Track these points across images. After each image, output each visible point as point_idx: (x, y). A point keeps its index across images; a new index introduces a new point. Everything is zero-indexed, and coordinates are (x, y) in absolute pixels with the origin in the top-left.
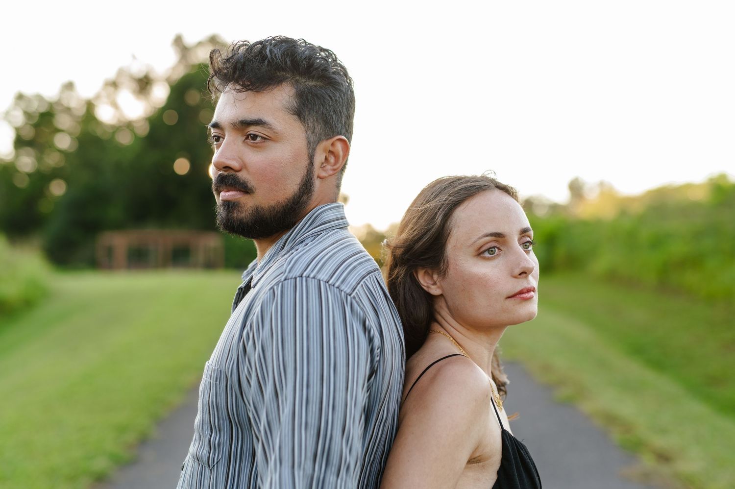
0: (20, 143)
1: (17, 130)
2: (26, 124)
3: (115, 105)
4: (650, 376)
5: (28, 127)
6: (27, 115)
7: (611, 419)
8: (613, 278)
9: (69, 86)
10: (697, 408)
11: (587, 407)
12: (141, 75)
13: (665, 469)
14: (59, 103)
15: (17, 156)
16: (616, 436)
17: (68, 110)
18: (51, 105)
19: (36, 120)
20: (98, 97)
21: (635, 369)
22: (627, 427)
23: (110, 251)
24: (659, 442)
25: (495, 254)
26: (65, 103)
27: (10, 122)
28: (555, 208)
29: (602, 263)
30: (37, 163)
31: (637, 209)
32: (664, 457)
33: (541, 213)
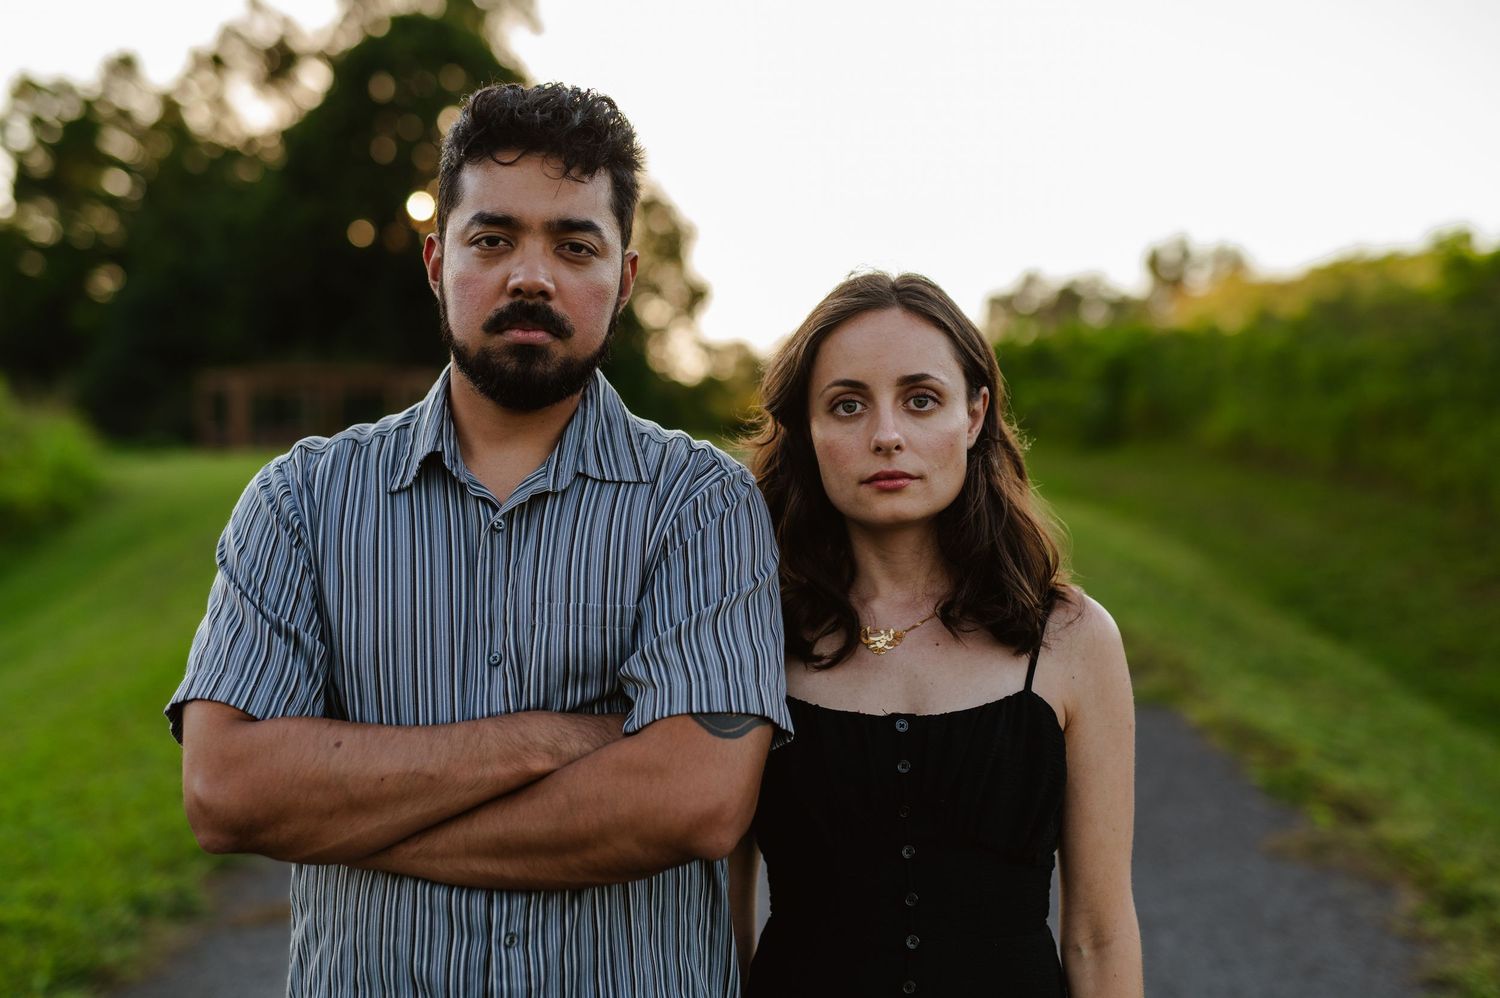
0: (25, 186)
1: (19, 155)
2: (39, 145)
3: (219, 104)
4: (1322, 649)
5: (41, 152)
6: (42, 126)
7: (1245, 736)
8: (1243, 451)
9: (124, 66)
10: (1420, 713)
11: (1197, 713)
12: (274, 39)
13: (1356, 835)
14: (104, 100)
15: (20, 213)
16: (1257, 771)
17: (124, 117)
18: (89, 105)
19: (54, 139)
20: (183, 87)
21: (1289, 636)
22: (1279, 753)
23: (220, 406)
24: (1344, 781)
25: (856, 412)
26: (117, 100)
28: (1121, 306)
29: (1226, 418)
30: (60, 227)
31: (1291, 308)
32: (1353, 812)
33: (1094, 318)
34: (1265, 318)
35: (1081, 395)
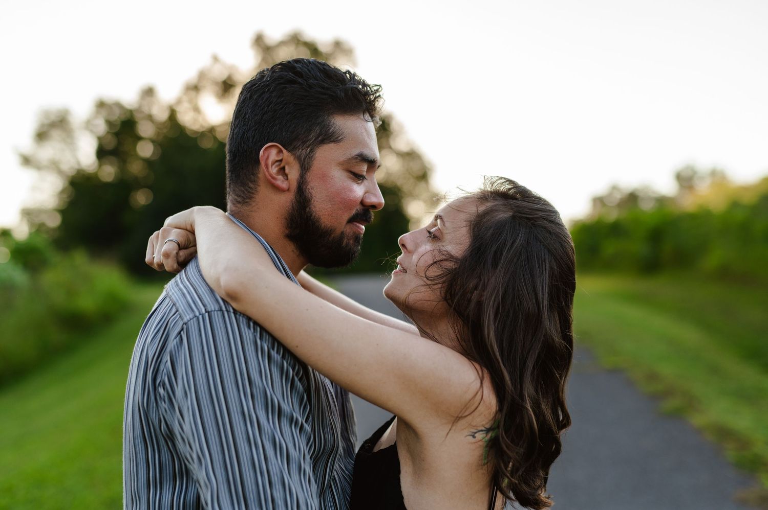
0: (102, 153)
1: (100, 139)
2: (108, 133)
3: (197, 110)
5: (110, 137)
6: (109, 123)
7: (724, 433)
8: (725, 275)
9: (149, 92)
11: (697, 420)
12: (224, 77)
14: (139, 110)
16: (731, 453)
17: (150, 118)
18: (131, 113)
19: (117, 128)
20: (179, 101)
22: (743, 443)
26: (146, 109)
27: (92, 131)
28: (662, 201)
29: (715, 258)
30: (119, 172)
31: (749, 199)
33: (647, 207)
34: (735, 205)
35: (638, 247)
